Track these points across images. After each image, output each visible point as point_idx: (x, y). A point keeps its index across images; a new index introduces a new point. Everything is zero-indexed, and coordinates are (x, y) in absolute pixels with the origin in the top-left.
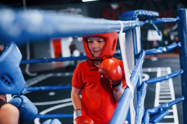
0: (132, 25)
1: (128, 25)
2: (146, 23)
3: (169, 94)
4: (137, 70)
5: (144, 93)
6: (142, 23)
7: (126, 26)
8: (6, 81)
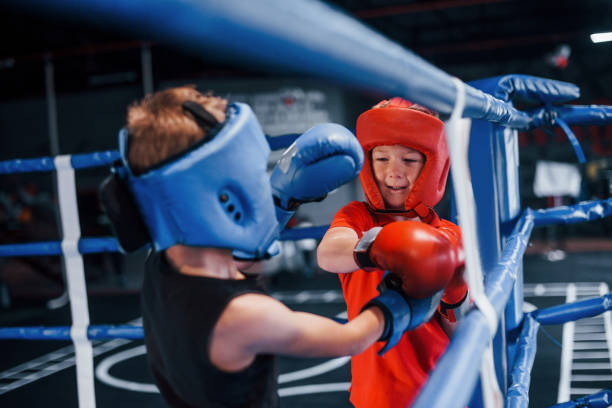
0: (493, 109)
1: (480, 104)
2: (538, 119)
3: (604, 347)
4: (509, 263)
5: (530, 350)
6: (527, 119)
7: (473, 102)
8: (230, 209)
